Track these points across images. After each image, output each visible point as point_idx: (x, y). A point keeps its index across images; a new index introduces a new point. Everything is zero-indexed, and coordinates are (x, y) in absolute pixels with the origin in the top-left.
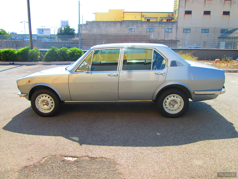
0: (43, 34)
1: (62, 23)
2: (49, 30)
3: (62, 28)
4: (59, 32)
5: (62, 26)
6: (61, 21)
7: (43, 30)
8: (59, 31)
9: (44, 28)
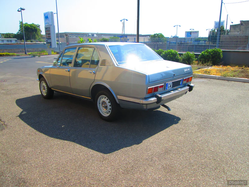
0: (190, 37)
1: (216, 25)
2: (198, 33)
3: (215, 30)
4: (211, 35)
5: (216, 28)
6: (216, 23)
7: (191, 33)
8: (211, 33)
9: (193, 31)
